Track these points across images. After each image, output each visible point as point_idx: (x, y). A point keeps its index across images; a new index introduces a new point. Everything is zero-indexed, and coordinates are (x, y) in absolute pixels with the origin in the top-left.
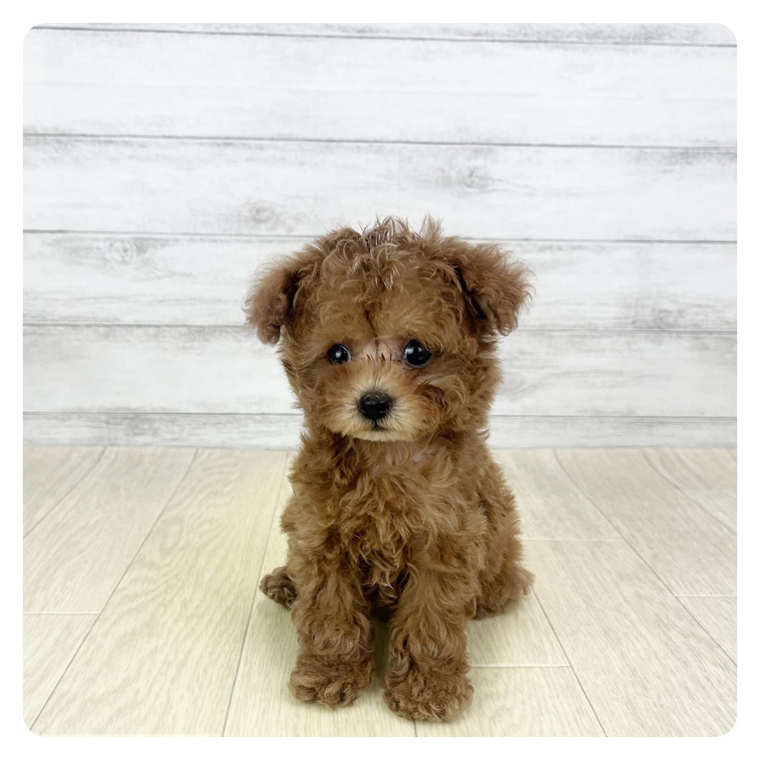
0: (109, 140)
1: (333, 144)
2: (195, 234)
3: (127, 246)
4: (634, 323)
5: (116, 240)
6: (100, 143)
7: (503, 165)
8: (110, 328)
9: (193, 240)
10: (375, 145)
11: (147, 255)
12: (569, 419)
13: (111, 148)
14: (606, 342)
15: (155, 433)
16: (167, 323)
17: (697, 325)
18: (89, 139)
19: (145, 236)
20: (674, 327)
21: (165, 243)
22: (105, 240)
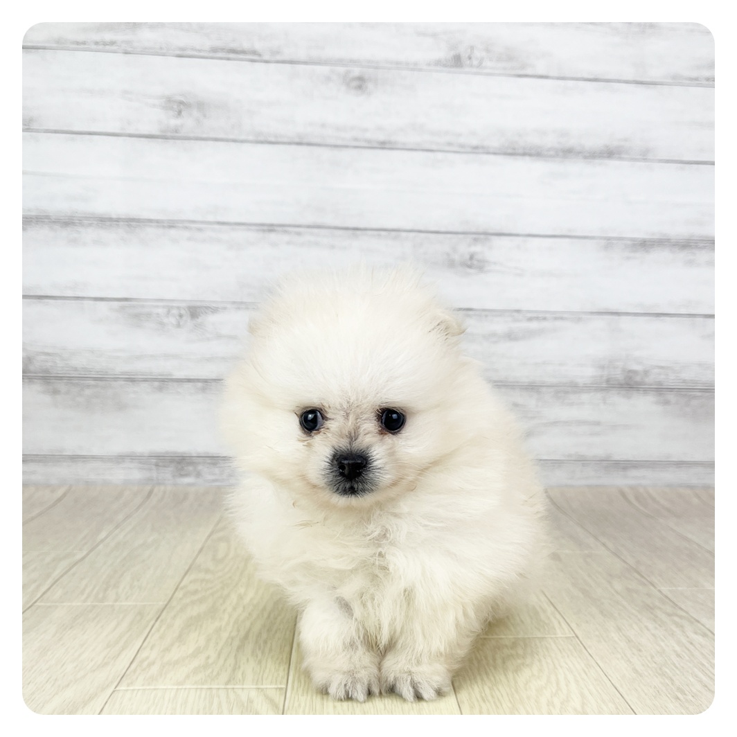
0: (172, 225)
1: (358, 232)
2: (242, 303)
3: (183, 312)
4: (608, 381)
5: (172, 307)
6: (164, 227)
7: (497, 251)
8: (163, 382)
9: (239, 308)
10: (393, 234)
11: (199, 320)
12: (557, 463)
13: (173, 232)
14: (585, 397)
15: (198, 475)
16: (214, 378)
17: (660, 383)
18: (155, 224)
19: (198, 304)
20: (640, 385)
21: (215, 310)
22: (164, 307)
